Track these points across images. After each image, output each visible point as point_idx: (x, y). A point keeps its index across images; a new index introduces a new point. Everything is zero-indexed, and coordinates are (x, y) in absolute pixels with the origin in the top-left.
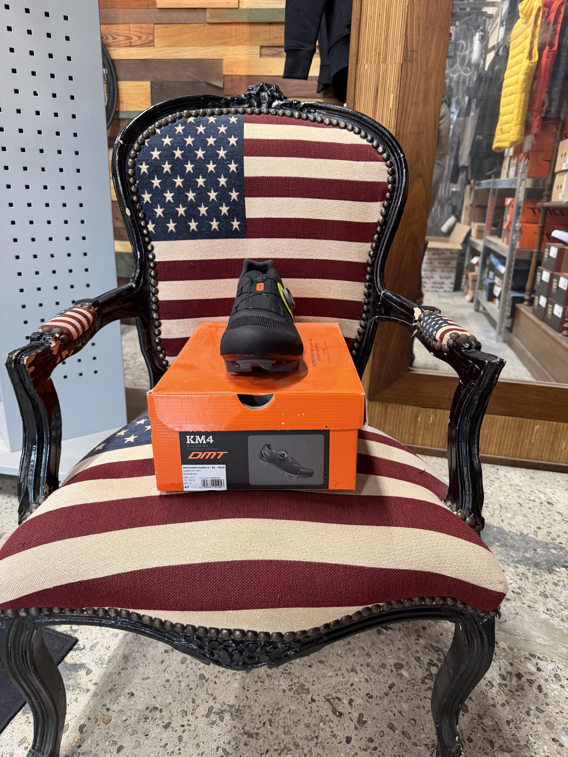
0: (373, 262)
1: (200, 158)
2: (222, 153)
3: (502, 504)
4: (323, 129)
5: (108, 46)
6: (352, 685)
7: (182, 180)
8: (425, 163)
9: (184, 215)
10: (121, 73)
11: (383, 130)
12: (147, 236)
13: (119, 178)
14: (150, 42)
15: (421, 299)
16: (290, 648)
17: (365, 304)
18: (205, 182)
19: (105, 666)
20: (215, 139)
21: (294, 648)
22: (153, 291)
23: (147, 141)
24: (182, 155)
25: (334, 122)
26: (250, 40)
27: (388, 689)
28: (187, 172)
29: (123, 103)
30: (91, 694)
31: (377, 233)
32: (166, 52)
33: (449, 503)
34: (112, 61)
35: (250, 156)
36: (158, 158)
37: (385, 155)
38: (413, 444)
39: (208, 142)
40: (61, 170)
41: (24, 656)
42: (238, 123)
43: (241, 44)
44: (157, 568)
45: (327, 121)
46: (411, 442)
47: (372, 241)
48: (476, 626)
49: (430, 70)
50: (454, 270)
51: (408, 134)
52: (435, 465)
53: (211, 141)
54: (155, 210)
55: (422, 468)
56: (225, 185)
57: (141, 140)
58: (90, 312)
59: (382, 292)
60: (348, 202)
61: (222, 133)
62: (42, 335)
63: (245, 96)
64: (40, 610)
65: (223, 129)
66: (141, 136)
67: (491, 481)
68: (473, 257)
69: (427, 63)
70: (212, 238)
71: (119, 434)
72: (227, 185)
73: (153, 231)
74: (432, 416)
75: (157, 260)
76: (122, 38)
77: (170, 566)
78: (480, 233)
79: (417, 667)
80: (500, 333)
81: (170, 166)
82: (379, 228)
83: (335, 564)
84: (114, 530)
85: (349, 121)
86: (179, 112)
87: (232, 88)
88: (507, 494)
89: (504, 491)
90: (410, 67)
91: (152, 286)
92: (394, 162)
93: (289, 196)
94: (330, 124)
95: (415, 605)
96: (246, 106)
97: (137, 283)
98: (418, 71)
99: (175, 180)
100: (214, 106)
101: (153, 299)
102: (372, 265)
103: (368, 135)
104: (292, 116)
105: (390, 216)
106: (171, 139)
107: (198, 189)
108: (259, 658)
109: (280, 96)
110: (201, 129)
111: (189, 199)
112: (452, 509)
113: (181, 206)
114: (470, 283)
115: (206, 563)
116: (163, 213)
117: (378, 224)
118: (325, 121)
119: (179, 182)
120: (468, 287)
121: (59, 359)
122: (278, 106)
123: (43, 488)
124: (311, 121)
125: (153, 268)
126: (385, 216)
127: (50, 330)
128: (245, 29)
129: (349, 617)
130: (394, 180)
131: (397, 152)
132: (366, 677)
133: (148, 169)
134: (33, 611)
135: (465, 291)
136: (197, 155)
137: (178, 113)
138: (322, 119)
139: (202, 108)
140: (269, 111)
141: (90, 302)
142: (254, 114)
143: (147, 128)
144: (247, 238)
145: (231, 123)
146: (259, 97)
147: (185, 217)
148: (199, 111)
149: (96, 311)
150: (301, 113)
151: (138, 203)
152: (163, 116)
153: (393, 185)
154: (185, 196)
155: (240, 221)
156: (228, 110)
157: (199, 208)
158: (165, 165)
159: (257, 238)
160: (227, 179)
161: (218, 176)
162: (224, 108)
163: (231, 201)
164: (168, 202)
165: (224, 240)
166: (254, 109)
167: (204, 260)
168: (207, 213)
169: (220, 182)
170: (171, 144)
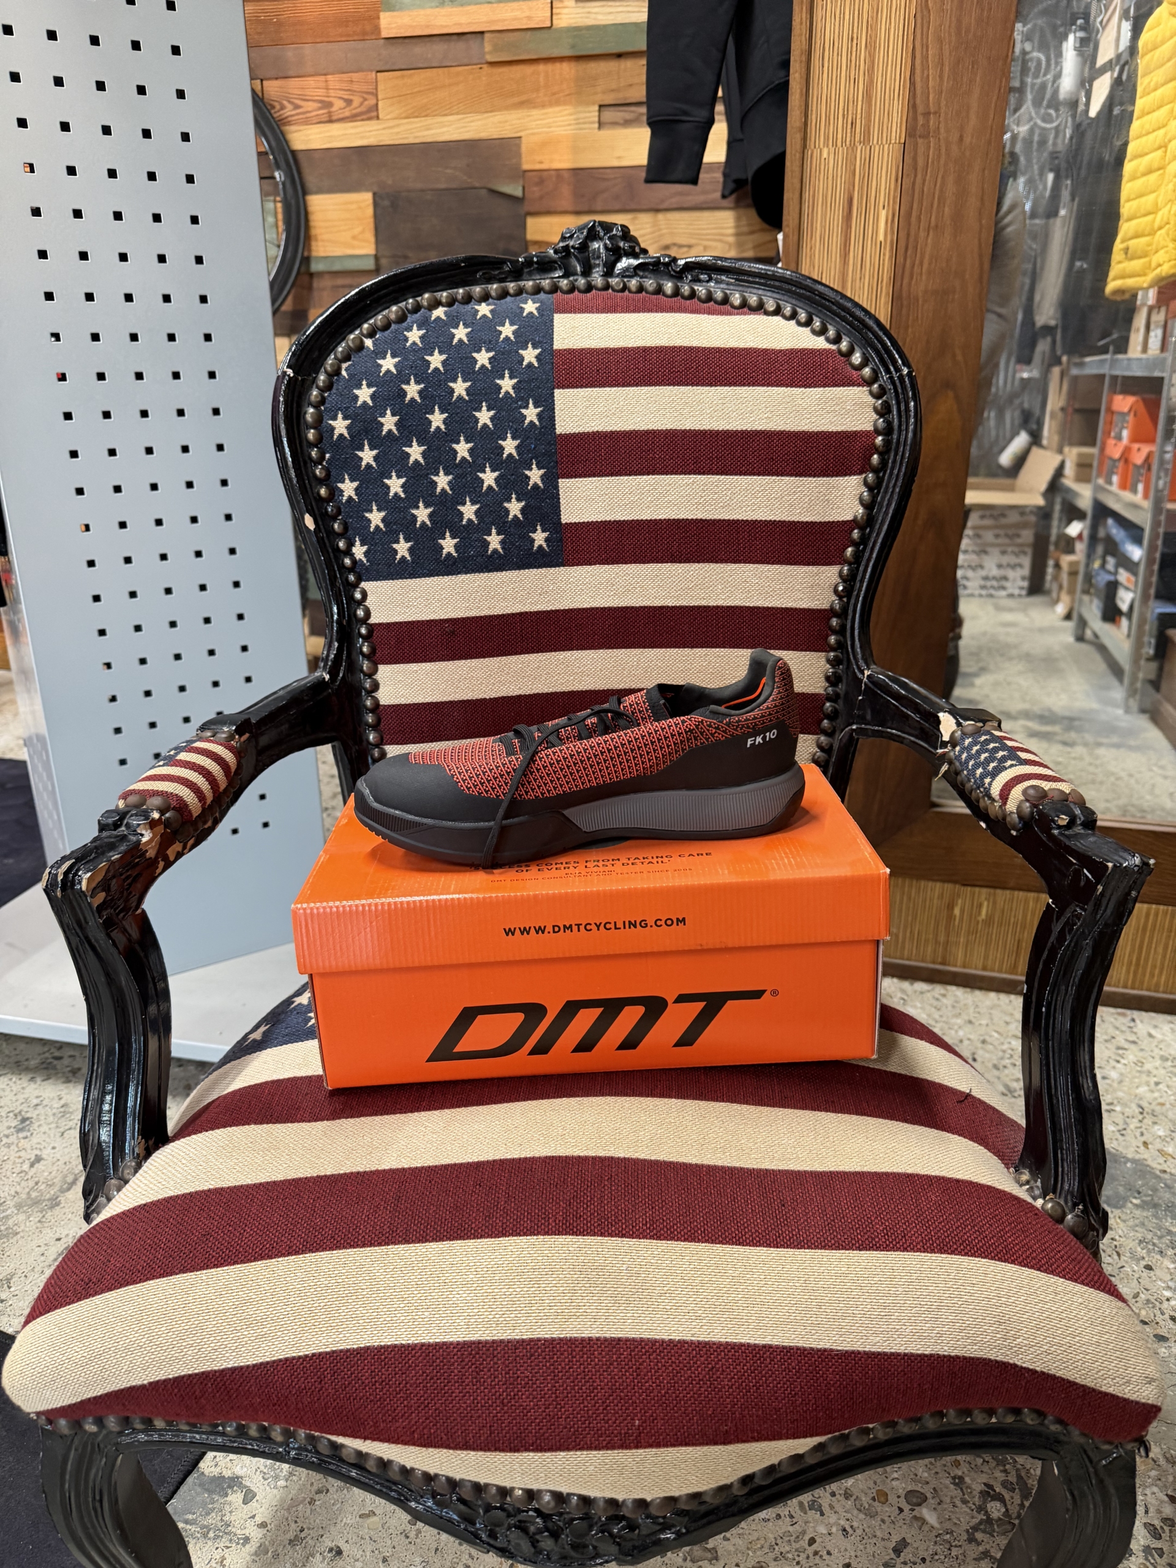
0: (845, 609)
1: (460, 398)
2: (507, 384)
3: (1145, 1104)
4: (729, 317)
5: (285, 124)
6: (812, 1541)
7: (423, 448)
8: (960, 358)
9: (429, 523)
10: (311, 179)
11: (861, 314)
12: (351, 569)
13: (287, 450)
14: (369, 110)
15: (957, 631)
16: (665, 1527)
17: (829, 698)
18: (471, 451)
19: (282, 1483)
20: (491, 354)
21: (674, 1526)
22: (367, 686)
23: (344, 366)
24: (420, 392)
25: (753, 300)
26: (578, 94)
27: (893, 1556)
28: (432, 429)
29: (316, 240)
30: (253, 1550)
31: (854, 543)
32: (402, 128)
33: (1025, 1176)
34: (293, 152)
35: (568, 387)
36: (370, 403)
37: (867, 371)
38: (943, 963)
39: (476, 361)
40: (181, 413)
41: (99, 1510)
42: (541, 315)
43: (558, 103)
44: (368, 1348)
45: (736, 300)
46: (940, 960)
47: (842, 561)
48: (1091, 1470)
49: (968, 153)
50: (1029, 551)
51: (920, 294)
52: (993, 1012)
53: (483, 358)
54: (367, 515)
55: (963, 1088)
56: (515, 454)
57: (332, 365)
58: (231, 749)
59: (867, 673)
61: (507, 338)
62: (123, 815)
63: (556, 252)
64: (126, 1421)
65: (507, 330)
66: (332, 356)
67: (1119, 1048)
68: (1069, 522)
69: (961, 139)
70: (489, 571)
71: (298, 1000)
72: (519, 454)
73: (364, 560)
74: (985, 904)
75: (373, 620)
76: (310, 106)
77: (395, 1346)
78: (1084, 469)
79: (958, 1503)
80: (1132, 692)
81: (396, 418)
82: (856, 534)
83: (764, 1346)
84: (277, 1256)
85: (786, 298)
86: (414, 297)
87: (541, 198)
88: (1155, 1079)
89: (1149, 1073)
90: (921, 150)
91: (365, 675)
92: (889, 386)
94: (745, 307)
95: (949, 1423)
96: (557, 274)
97: (333, 672)
98: (939, 156)
99: (407, 449)
100: (489, 280)
101: (368, 703)
102: (842, 614)
103: (829, 327)
104: (659, 290)
105: (880, 506)
106: (397, 360)
107: (457, 466)
108: (595, 1548)
109: (633, 248)
110: (461, 333)
111: (439, 490)
112: (1031, 1190)
113: (421, 504)
114: (1064, 577)
115: (473, 1343)
116: (383, 520)
117: (854, 523)
118: (732, 299)
119: (416, 452)
120: (1061, 587)
121: (161, 864)
122: (626, 269)
123: (132, 1142)
124: (700, 299)
125: (366, 638)
126: (869, 506)
127: (138, 803)
128: (567, 69)
129: (797, 1458)
130: (889, 424)
131: (894, 362)
132: (842, 1522)
133: (348, 428)
134: (112, 1422)
135: (1054, 595)
136: (452, 391)
137: (411, 301)
138: (726, 294)
139: (463, 285)
140: (608, 282)
141: (231, 724)
142: (576, 292)
143: (344, 339)
144: (564, 566)
145: (525, 314)
146: (586, 254)
147: (432, 529)
148: (457, 293)
149: (244, 742)
150: (680, 284)
151: (331, 501)
152: (379, 309)
153: (886, 438)
154: (431, 483)
155: (548, 530)
156: (519, 286)
157: (461, 508)
158: (384, 417)
159: (586, 564)
160: (518, 441)
161: (499, 437)
162: (510, 282)
163: (529, 488)
164: (393, 497)
165: (516, 572)
166: (576, 281)
167: (473, 618)
168: (477, 517)
169: (504, 449)
170: (397, 370)
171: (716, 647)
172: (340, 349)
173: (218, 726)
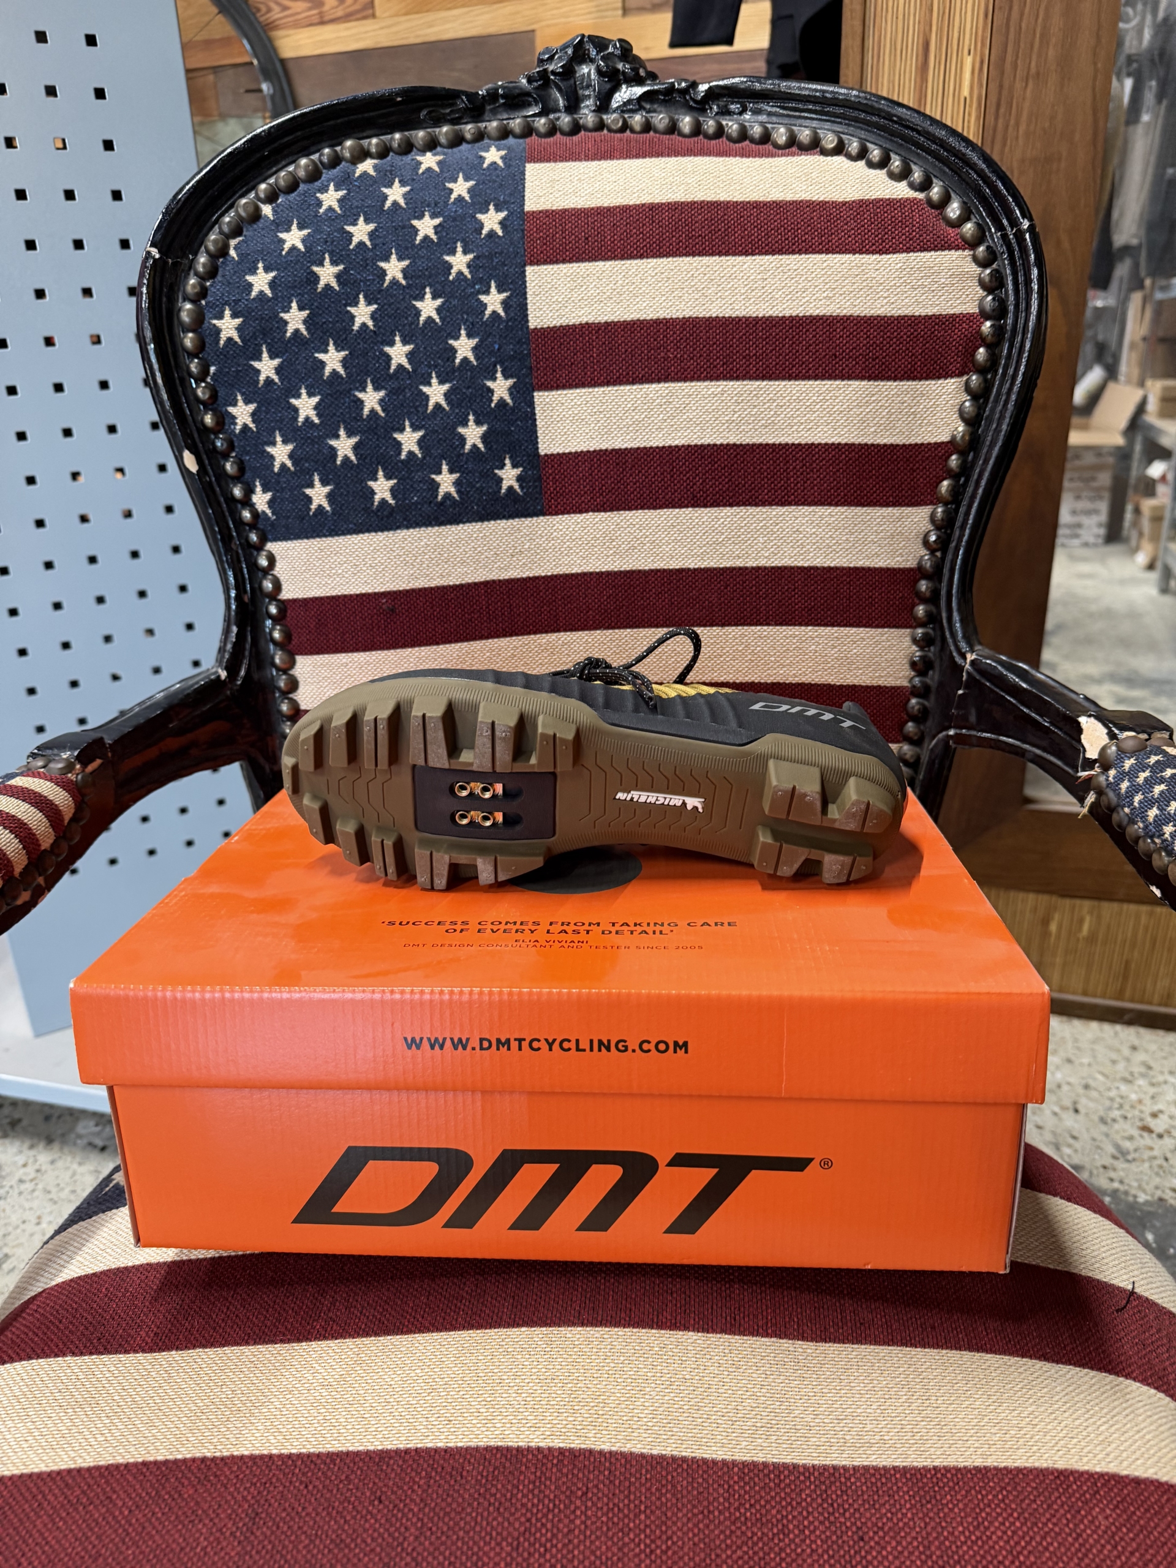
0: (938, 567)
1: (394, 282)
2: (459, 261)
4: (770, 160)
5: (272, 29)
7: (343, 353)
9: (353, 458)
10: (303, 89)
11: (962, 147)
12: (253, 526)
13: (155, 361)
14: (364, 8)
17: (914, 692)
18: (410, 356)
20: (437, 221)
22: (282, 684)
23: (233, 242)
24: (338, 277)
25: (804, 135)
28: (356, 327)
31: (951, 475)
32: (399, 27)
34: (283, 62)
35: (545, 262)
36: (269, 293)
37: (969, 227)
39: (416, 231)
42: (508, 166)
45: (781, 135)
47: (934, 500)
50: (1107, 495)
51: (1015, 164)
53: (426, 226)
54: (269, 449)
56: (472, 359)
57: (215, 241)
58: (65, 785)
59: (970, 657)
60: (855, 384)
61: (460, 199)
63: (530, 81)
65: (461, 188)
66: (216, 228)
68: (1150, 462)
70: (441, 524)
72: (477, 358)
73: (269, 512)
74: (1088, 918)
75: (286, 594)
78: (1170, 404)
81: (306, 313)
82: (954, 461)
85: (850, 130)
86: (332, 146)
91: (278, 669)
92: (1001, 248)
93: (666, 378)
94: (793, 145)
96: (531, 111)
97: (232, 667)
99: (321, 356)
100: (438, 122)
101: (285, 707)
102: (935, 574)
103: (914, 167)
104: (673, 128)
105: (990, 420)
106: (305, 232)
107: (391, 377)
109: (635, 70)
110: (396, 193)
111: (366, 411)
113: (342, 432)
114: (1146, 524)
116: (291, 456)
117: (951, 446)
118: (774, 135)
119: (333, 359)
120: (1141, 534)
122: (630, 101)
124: (730, 139)
125: (276, 620)
126: (973, 422)
130: (1001, 304)
131: (1009, 215)
133: (239, 329)
135: (1133, 543)
136: (384, 273)
137: (327, 151)
138: (766, 129)
139: (399, 129)
140: (602, 120)
141: (72, 749)
142: (558, 135)
143: (231, 206)
144: (544, 514)
145: (485, 166)
146: (572, 81)
147: (358, 466)
148: (392, 139)
149: (91, 773)
150: (701, 119)
151: (220, 432)
152: (284, 163)
153: (997, 323)
154: (355, 402)
155: (521, 466)
156: (479, 128)
157: (398, 436)
158: (288, 311)
159: (574, 512)
160: (476, 340)
161: (449, 334)
162: (466, 123)
163: (493, 405)
164: (304, 423)
165: (478, 526)
166: (558, 119)
167: (420, 590)
168: (421, 448)
169: (456, 351)
170: (305, 247)
171: (756, 624)
172: (227, 219)
173: (56, 751)
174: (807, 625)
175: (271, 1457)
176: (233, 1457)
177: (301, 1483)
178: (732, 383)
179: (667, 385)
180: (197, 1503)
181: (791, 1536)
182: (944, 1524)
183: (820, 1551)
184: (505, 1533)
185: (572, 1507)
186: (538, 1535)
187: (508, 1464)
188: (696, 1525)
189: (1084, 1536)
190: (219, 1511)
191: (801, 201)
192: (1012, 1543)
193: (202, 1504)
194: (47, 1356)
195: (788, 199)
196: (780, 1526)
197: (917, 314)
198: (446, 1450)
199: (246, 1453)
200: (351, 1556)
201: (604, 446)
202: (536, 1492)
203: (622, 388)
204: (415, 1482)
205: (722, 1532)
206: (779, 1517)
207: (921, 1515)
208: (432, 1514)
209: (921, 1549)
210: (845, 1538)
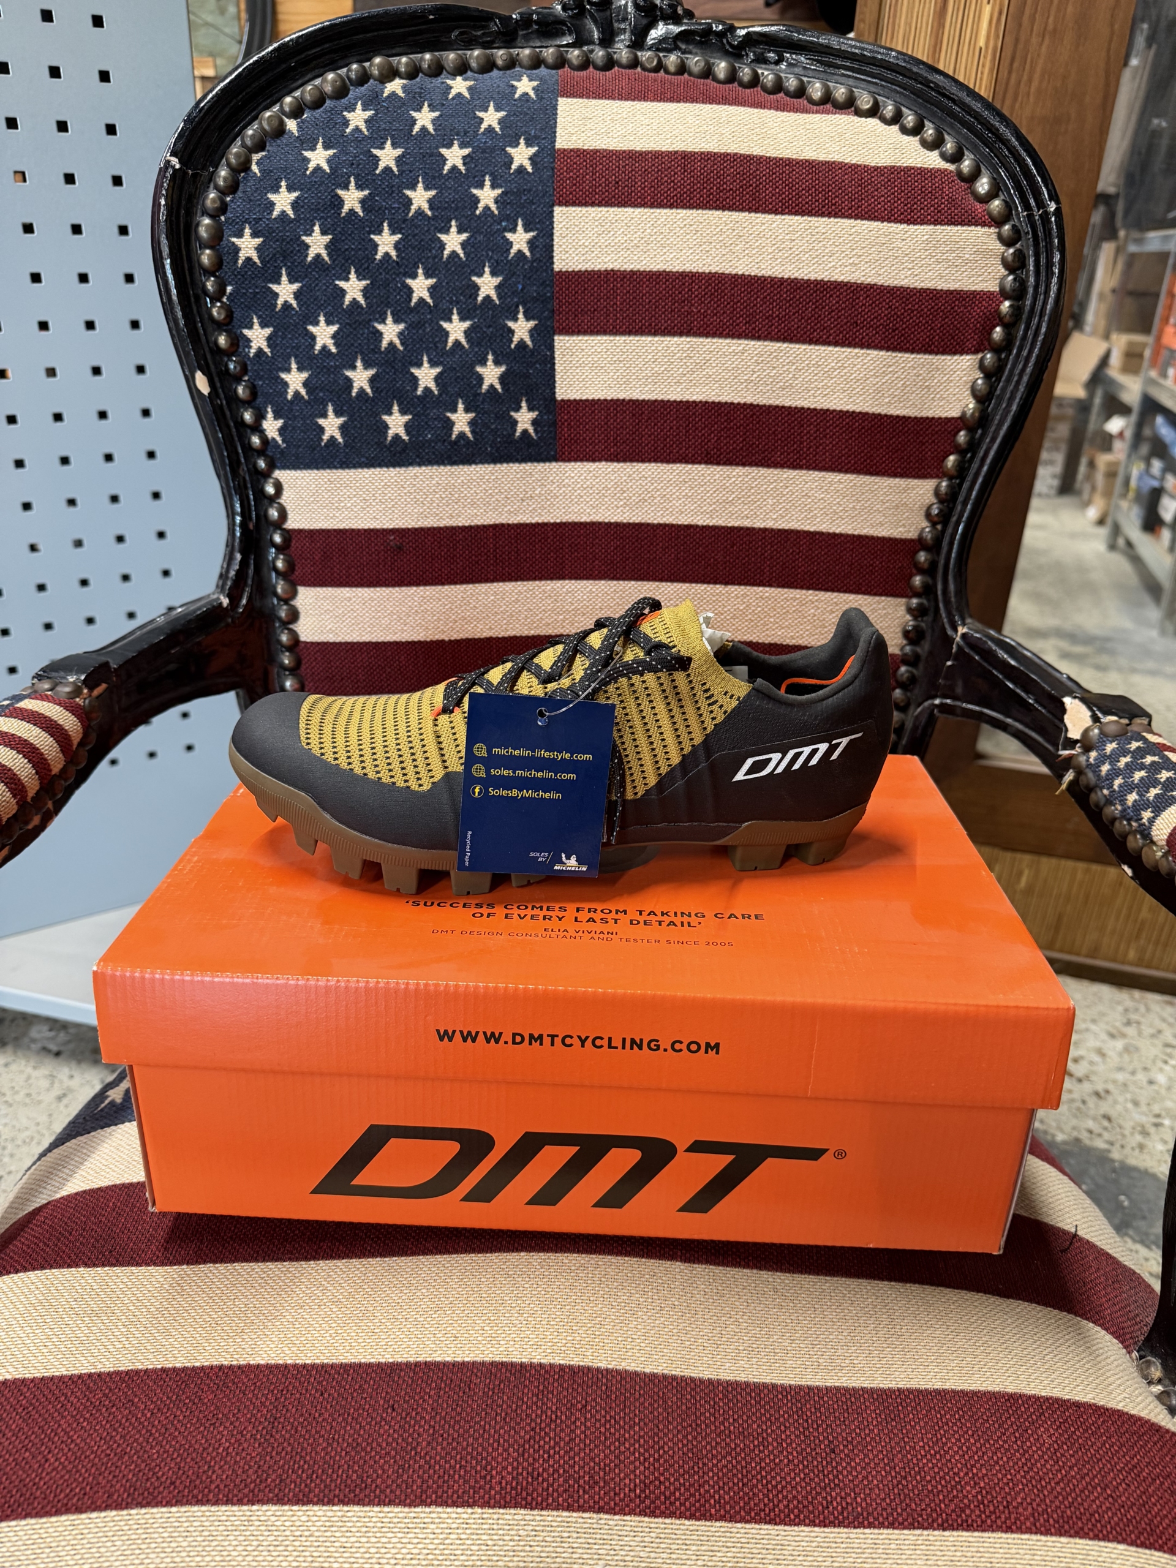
0: (938, 540)
1: (420, 212)
2: (487, 196)
4: (805, 116)
7: (364, 283)
9: (369, 390)
11: (995, 120)
12: (261, 452)
13: (171, 277)
17: (906, 661)
18: (432, 289)
20: (466, 151)
22: (282, 614)
23: (256, 157)
24: (363, 202)
25: (840, 93)
28: (379, 256)
31: (958, 450)
35: (574, 204)
36: (291, 213)
37: (996, 205)
39: (444, 160)
40: (77, 230)
42: (540, 98)
45: (816, 90)
47: (940, 473)
50: (1064, 447)
54: (283, 376)
56: (495, 297)
57: (237, 155)
58: (73, 709)
59: (961, 630)
60: (874, 353)
61: (490, 129)
63: (564, 9)
65: (491, 118)
66: (238, 142)
68: (1108, 417)
72: (500, 297)
73: (279, 439)
74: (1027, 871)
75: (292, 524)
78: (1134, 359)
81: (328, 238)
82: (962, 437)
85: (886, 91)
86: (360, 61)
91: (279, 599)
92: (1026, 228)
93: (689, 332)
94: (828, 102)
96: (568, 40)
97: (234, 595)
99: (342, 284)
100: (470, 44)
101: (284, 638)
102: (934, 547)
103: (946, 137)
104: (708, 73)
105: (1000, 398)
106: (331, 152)
107: (412, 310)
109: (674, 8)
110: (424, 118)
111: (384, 344)
113: (359, 364)
114: (1100, 478)
116: (306, 384)
117: (960, 422)
118: (810, 90)
119: (353, 288)
120: (1094, 488)
122: (663, 40)
124: (765, 89)
125: (280, 549)
126: (983, 399)
130: (1021, 284)
133: (259, 249)
135: (1086, 495)
136: (409, 202)
137: (355, 66)
138: (802, 81)
139: (431, 50)
140: (636, 57)
141: (79, 672)
142: (591, 69)
143: (255, 118)
144: (556, 460)
145: (517, 96)
146: (608, 13)
147: (373, 399)
148: (422, 59)
149: (98, 697)
150: (737, 65)
151: (233, 354)
152: (309, 76)
153: (1016, 303)
154: (374, 334)
155: (537, 409)
156: (511, 55)
157: (415, 371)
158: (310, 235)
159: (588, 460)
160: (500, 278)
161: (472, 271)
162: (498, 48)
163: (513, 346)
164: (320, 352)
165: (490, 467)
166: (592, 51)
167: (429, 529)
168: (438, 385)
169: (479, 289)
170: (331, 168)
171: (759, 585)
172: (250, 132)
173: (62, 674)
174: (808, 588)
175: (286, 1366)
176: (249, 1366)
177: (317, 1390)
178: (753, 343)
179: (688, 339)
180: (217, 1408)
181: (770, 1448)
182: (906, 1439)
183: (796, 1461)
184: (511, 1441)
185: (573, 1419)
186: (542, 1443)
187: (512, 1379)
188: (685, 1437)
189: (1030, 1452)
190: (240, 1415)
191: (834, 162)
192: (966, 1457)
193: (222, 1409)
194: (60, 1266)
195: (821, 159)
196: (760, 1439)
197: (939, 288)
198: (454, 1364)
199: (262, 1362)
200: (367, 1458)
201: (621, 396)
202: (539, 1404)
203: (643, 338)
204: (426, 1393)
205: (708, 1443)
206: (759, 1430)
207: (886, 1431)
208: (443, 1422)
209: (886, 1461)
210: (818, 1450)
